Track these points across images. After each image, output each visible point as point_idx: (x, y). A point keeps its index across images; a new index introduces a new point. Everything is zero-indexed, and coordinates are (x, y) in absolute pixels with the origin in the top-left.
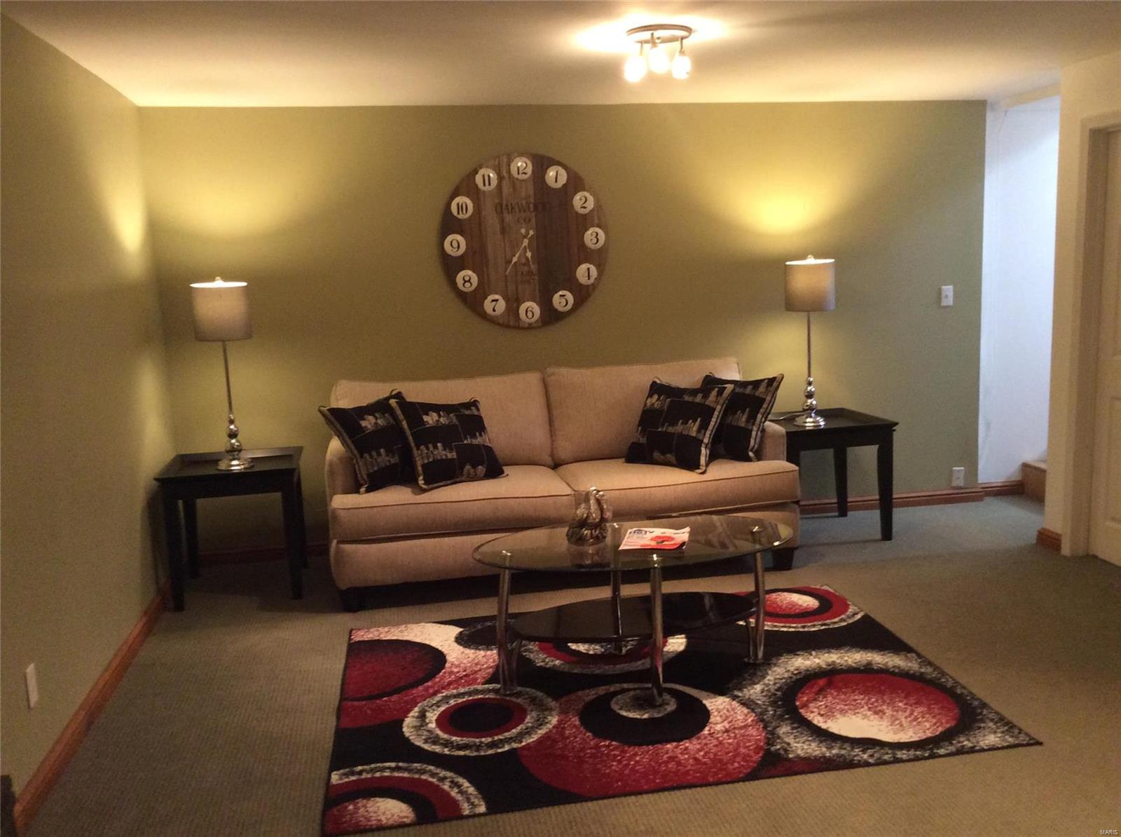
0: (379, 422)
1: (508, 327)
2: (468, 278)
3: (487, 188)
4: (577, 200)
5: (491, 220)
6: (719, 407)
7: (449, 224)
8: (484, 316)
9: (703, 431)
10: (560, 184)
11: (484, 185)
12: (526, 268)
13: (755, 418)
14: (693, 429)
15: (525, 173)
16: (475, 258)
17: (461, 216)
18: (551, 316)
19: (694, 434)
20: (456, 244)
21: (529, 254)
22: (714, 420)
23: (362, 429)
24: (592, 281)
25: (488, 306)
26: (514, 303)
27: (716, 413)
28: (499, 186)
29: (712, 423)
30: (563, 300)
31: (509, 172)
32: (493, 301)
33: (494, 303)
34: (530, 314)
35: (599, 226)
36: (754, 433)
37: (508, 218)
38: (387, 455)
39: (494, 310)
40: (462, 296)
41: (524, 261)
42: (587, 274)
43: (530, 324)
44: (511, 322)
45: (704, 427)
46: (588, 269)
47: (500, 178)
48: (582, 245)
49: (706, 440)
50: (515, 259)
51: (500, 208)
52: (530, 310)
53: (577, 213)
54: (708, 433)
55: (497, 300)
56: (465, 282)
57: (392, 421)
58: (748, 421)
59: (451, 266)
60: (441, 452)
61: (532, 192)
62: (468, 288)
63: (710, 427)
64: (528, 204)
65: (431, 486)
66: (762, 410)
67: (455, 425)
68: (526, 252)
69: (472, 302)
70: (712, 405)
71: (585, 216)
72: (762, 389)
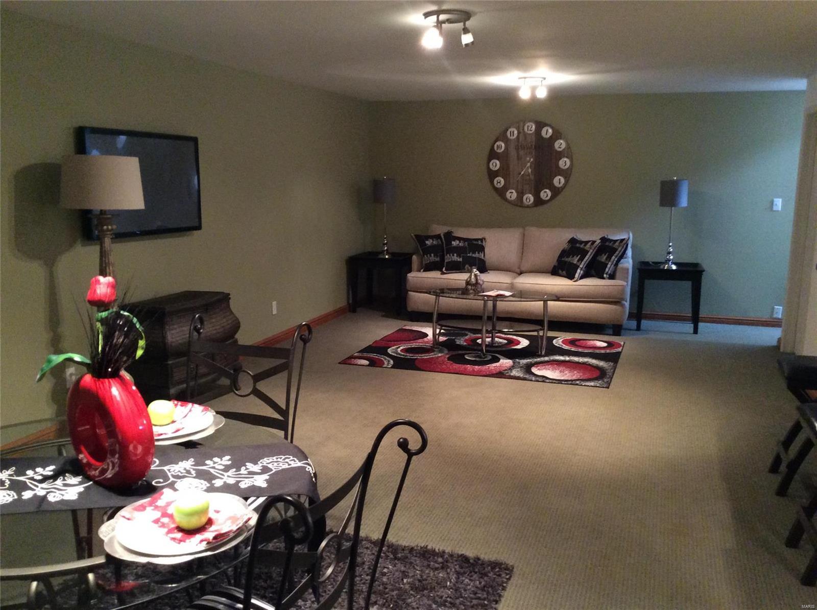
0: (434, 242)
1: (517, 205)
2: (500, 182)
3: (512, 138)
4: (557, 145)
5: (513, 153)
6: (591, 251)
7: (493, 155)
8: (506, 200)
9: (580, 262)
10: (548, 136)
11: (511, 136)
12: (528, 177)
13: (610, 259)
14: (575, 260)
15: (531, 131)
16: (504, 171)
17: (498, 151)
18: (539, 202)
19: (575, 262)
20: (495, 165)
21: (530, 170)
22: (587, 257)
23: (426, 245)
24: (561, 185)
25: (508, 195)
26: (521, 194)
27: (589, 253)
28: (518, 136)
29: (586, 258)
30: (546, 194)
31: (523, 129)
32: (510, 193)
33: (511, 194)
34: (528, 200)
35: (567, 157)
36: (609, 266)
37: (522, 153)
38: (434, 257)
39: (511, 197)
40: (496, 189)
41: (527, 174)
42: (558, 182)
43: (528, 205)
44: (519, 203)
45: (581, 260)
46: (560, 179)
47: (519, 133)
48: (557, 166)
49: (581, 266)
50: (522, 173)
51: (517, 148)
52: (529, 198)
53: (556, 151)
54: (583, 263)
55: (512, 192)
56: (498, 183)
57: (440, 242)
58: (606, 259)
59: (492, 175)
60: (455, 258)
61: (534, 139)
62: (499, 186)
63: (585, 260)
64: (531, 145)
65: (448, 272)
66: (615, 255)
67: (466, 247)
68: (528, 169)
69: (501, 192)
70: (587, 249)
71: (560, 152)
72: (617, 244)
